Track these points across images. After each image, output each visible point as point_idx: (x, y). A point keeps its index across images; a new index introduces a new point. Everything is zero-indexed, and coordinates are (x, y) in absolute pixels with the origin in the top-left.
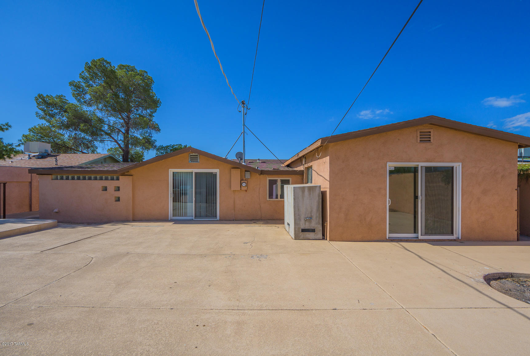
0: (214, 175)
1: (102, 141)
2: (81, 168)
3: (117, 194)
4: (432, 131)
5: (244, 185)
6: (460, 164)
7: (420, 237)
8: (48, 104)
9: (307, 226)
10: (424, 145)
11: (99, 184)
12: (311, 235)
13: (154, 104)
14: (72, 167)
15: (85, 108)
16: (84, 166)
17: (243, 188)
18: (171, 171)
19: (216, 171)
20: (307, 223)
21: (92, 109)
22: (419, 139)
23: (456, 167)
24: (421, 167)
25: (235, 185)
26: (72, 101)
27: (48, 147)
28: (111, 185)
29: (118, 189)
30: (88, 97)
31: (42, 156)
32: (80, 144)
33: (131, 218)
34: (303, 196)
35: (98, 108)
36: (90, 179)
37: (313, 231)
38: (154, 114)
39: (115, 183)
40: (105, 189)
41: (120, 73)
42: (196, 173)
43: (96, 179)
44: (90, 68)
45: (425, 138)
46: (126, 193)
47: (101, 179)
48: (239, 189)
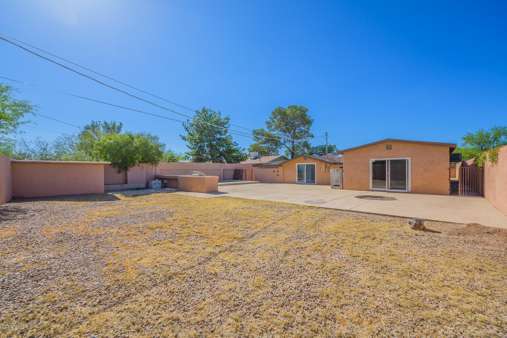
0: (314, 165)
1: (280, 148)
2: (267, 164)
3: (278, 173)
4: (393, 144)
5: (327, 169)
6: (410, 158)
7: (387, 190)
8: (257, 134)
9: (336, 184)
10: (388, 151)
11: (272, 169)
12: (338, 187)
13: (309, 122)
14: (264, 164)
15: (272, 133)
16: (268, 163)
17: (326, 171)
18: (297, 164)
19: (315, 164)
20: (336, 183)
21: (275, 133)
22: (386, 149)
23: (408, 160)
24: (388, 160)
25: (323, 169)
26: (266, 130)
27: (257, 154)
28: (276, 170)
29: (278, 171)
30: (273, 127)
31: (255, 158)
32: (271, 150)
33: (283, 182)
34: (334, 173)
35: (278, 131)
36: (269, 168)
37: (338, 186)
38: (310, 128)
39: (277, 169)
40: (274, 171)
41: (288, 112)
42: (307, 165)
43: (271, 168)
44: (274, 113)
45: (389, 148)
46: (281, 173)
47: (273, 168)
48: (325, 171)
